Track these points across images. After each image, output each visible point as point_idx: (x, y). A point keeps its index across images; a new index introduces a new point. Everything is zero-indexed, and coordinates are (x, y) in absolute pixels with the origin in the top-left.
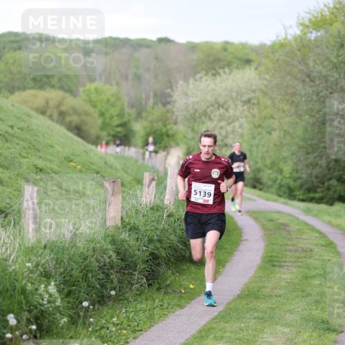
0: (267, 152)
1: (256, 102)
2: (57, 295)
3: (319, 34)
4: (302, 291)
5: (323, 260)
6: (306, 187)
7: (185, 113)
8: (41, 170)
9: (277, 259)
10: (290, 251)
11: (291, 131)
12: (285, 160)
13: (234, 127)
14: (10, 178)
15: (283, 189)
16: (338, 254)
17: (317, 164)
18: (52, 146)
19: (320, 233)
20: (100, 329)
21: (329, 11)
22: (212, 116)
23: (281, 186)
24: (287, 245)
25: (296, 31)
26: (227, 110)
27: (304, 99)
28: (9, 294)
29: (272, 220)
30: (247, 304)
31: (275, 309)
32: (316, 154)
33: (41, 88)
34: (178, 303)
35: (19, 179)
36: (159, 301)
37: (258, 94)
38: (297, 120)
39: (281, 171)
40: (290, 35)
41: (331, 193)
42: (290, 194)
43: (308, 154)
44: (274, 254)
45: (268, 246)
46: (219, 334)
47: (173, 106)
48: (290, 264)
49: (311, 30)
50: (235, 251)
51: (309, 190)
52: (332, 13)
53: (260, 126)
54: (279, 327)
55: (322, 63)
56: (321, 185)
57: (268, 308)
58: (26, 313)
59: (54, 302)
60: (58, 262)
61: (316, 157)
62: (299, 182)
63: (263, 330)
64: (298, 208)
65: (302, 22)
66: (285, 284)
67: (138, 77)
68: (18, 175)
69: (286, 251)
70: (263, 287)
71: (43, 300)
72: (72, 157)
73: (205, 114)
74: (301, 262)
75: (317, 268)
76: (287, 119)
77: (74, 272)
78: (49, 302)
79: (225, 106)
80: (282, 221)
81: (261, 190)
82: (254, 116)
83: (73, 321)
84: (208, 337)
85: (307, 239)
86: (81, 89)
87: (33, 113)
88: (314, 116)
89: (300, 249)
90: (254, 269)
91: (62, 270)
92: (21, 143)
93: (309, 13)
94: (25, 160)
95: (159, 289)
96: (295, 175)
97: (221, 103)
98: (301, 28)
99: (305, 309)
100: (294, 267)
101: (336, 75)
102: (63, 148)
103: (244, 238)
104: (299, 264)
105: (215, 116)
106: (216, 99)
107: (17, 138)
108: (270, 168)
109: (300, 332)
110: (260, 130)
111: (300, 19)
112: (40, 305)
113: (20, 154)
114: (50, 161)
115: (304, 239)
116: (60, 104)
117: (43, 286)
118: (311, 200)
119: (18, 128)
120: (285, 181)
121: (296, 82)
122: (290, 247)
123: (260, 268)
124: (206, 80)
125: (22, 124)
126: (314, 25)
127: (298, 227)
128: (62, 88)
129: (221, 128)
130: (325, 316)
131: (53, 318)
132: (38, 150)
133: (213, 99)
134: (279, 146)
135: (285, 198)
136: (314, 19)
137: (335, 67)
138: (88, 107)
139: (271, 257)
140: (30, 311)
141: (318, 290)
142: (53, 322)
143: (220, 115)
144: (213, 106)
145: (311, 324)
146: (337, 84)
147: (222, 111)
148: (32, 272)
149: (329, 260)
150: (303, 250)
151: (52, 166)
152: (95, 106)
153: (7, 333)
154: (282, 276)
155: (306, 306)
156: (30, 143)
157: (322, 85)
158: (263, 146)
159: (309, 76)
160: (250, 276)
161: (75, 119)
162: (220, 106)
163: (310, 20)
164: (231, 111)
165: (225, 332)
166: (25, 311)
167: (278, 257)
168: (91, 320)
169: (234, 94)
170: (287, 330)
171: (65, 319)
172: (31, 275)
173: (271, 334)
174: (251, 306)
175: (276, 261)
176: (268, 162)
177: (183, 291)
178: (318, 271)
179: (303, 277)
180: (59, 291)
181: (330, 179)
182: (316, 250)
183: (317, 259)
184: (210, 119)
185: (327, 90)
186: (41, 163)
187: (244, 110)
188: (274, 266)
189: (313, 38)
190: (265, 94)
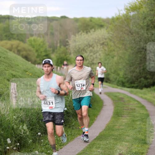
0: (112, 66)
1: (106, 44)
2: (27, 130)
3: (134, 13)
4: (133, 127)
5: (140, 113)
6: (130, 81)
7: (75, 49)
8: (14, 76)
9: (120, 113)
10: (125, 109)
11: (123, 56)
12: (120, 70)
13: (96, 55)
14: (1, 79)
15: (120, 82)
16: (147, 110)
17: (135, 71)
18: (18, 65)
19: (138, 101)
20: (46, 145)
21: (138, 3)
22: (87, 51)
23: (119, 81)
24: (124, 107)
25: (124, 12)
26: (93, 48)
27: (128, 42)
28: (6, 130)
29: (116, 96)
30: (109, 133)
31: (121, 135)
32: (134, 67)
33: (9, 39)
34: (79, 133)
35: (5, 80)
36: (70, 132)
37: (107, 40)
38: (125, 52)
39: (118, 75)
40: (121, 14)
41: (141, 84)
42: (123, 84)
43: (131, 66)
44: (118, 111)
45: (115, 108)
46: (98, 146)
47: (69, 47)
48: (126, 115)
49: (130, 11)
50: (101, 110)
51: (131, 83)
52: (140, 4)
53: (108, 55)
54: (124, 143)
55: (136, 26)
56: (137, 81)
57: (118, 134)
58: (14, 138)
59: (26, 133)
60: (27, 116)
61: (134, 68)
62: (127, 79)
63: (117, 144)
64: (127, 91)
65: (126, 8)
66: (125, 124)
67: (52, 34)
68: (4, 78)
69: (123, 109)
70: (115, 126)
71: (21, 132)
72: (27, 70)
73: (84, 50)
74: (131, 114)
75: (138, 117)
76: (121, 51)
77: (34, 120)
78: (24, 133)
79: (93, 46)
80: (120, 97)
81: (110, 83)
82: (105, 50)
83: (34, 142)
84: (93, 147)
85: (132, 104)
86: (27, 40)
87: (8, 51)
88: (133, 50)
89: (130, 109)
90: (110, 118)
91: (28, 119)
92: (5, 64)
93: (129, 4)
94: (7, 72)
95: (69, 127)
96: (125, 76)
97: (91, 45)
98: (126, 11)
99: (135, 135)
100: (128, 116)
101: (142, 31)
102: (23, 66)
103: (104, 104)
104: (130, 115)
105: (88, 51)
106: (88, 43)
107: (3, 62)
108: (114, 73)
109: (133, 144)
110: (108, 56)
111: (126, 6)
112: (20, 134)
113: (5, 69)
114: (18, 72)
115: (131, 104)
116: (18, 47)
117: (21, 126)
118: (132, 87)
119: (3, 58)
120: (121, 79)
121: (125, 35)
122: (125, 108)
123: (113, 117)
124: (84, 35)
125: (4, 56)
126: (132, 9)
127: (128, 99)
128: (18, 39)
129: (91, 56)
130: (143, 137)
131: (26, 140)
132: (12, 67)
133: (87, 43)
134: (117, 63)
135: (121, 86)
136: (131, 7)
137: (142, 28)
138: (30, 48)
139: (117, 112)
140: (16, 137)
141: (139, 126)
142: (26, 142)
143: (90, 50)
144: (87, 46)
145: (138, 141)
146: (143, 36)
147: (91, 48)
148: (16, 120)
149: (143, 113)
150: (131, 109)
151: (19, 74)
152: (34, 47)
153: (7, 147)
154: (123, 121)
155: (135, 133)
156: (9, 64)
157: (136, 36)
158: (110, 63)
159: (130, 32)
160: (109, 121)
161: (24, 53)
162: (90, 46)
163: (130, 7)
164: (95, 48)
165: (100, 145)
166: (13, 137)
167: (120, 112)
168: (42, 141)
169: (97, 41)
170: (127, 144)
171: (31, 141)
172: (15, 122)
173: (120, 145)
174: (110, 134)
175: (120, 114)
176: (113, 71)
177: (80, 128)
178: (138, 118)
179: (132, 121)
180: (28, 128)
181: (141, 78)
182: (137, 109)
183: (137, 113)
184: (86, 52)
185: (139, 38)
186: (14, 73)
187: (101, 48)
188: (119, 116)
189: (131, 15)
190: (111, 40)
